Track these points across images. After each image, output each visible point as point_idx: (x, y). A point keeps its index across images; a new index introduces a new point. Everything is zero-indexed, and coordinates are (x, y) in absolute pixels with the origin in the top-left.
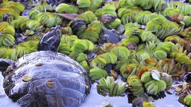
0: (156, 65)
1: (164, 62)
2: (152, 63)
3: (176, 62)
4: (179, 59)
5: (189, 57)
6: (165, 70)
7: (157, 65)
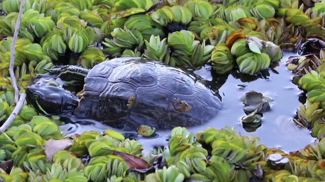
0: (257, 27)
1: (268, 23)
2: (249, 24)
3: (287, 24)
4: (292, 18)
5: (307, 15)
6: (270, 36)
7: (258, 29)
